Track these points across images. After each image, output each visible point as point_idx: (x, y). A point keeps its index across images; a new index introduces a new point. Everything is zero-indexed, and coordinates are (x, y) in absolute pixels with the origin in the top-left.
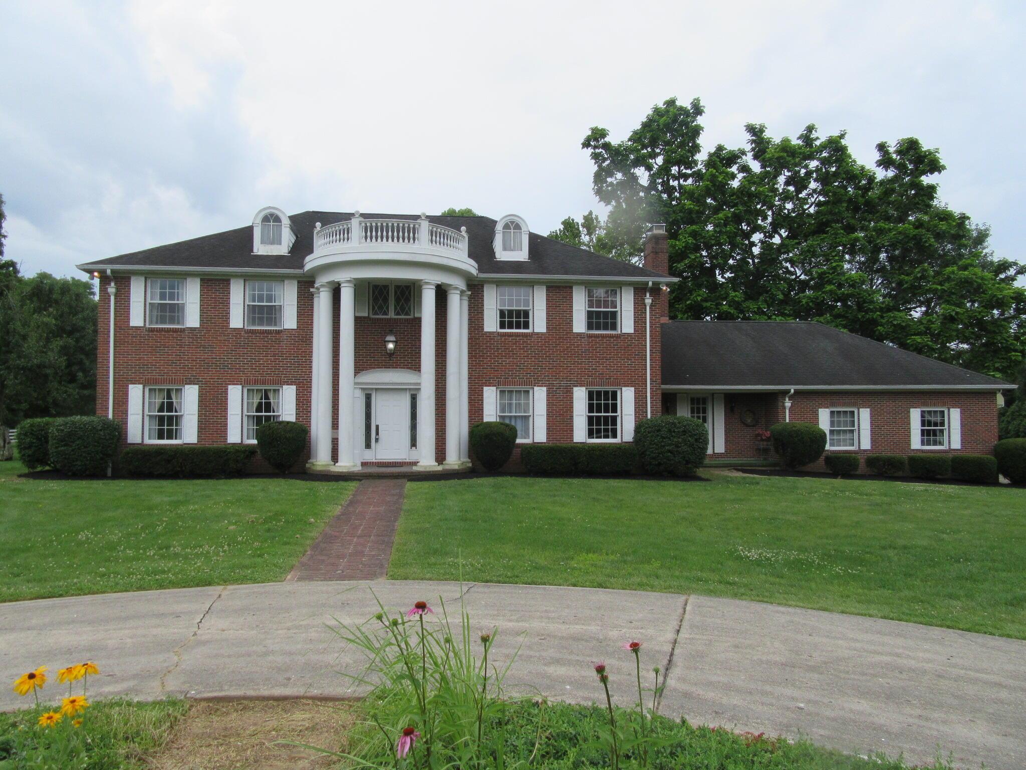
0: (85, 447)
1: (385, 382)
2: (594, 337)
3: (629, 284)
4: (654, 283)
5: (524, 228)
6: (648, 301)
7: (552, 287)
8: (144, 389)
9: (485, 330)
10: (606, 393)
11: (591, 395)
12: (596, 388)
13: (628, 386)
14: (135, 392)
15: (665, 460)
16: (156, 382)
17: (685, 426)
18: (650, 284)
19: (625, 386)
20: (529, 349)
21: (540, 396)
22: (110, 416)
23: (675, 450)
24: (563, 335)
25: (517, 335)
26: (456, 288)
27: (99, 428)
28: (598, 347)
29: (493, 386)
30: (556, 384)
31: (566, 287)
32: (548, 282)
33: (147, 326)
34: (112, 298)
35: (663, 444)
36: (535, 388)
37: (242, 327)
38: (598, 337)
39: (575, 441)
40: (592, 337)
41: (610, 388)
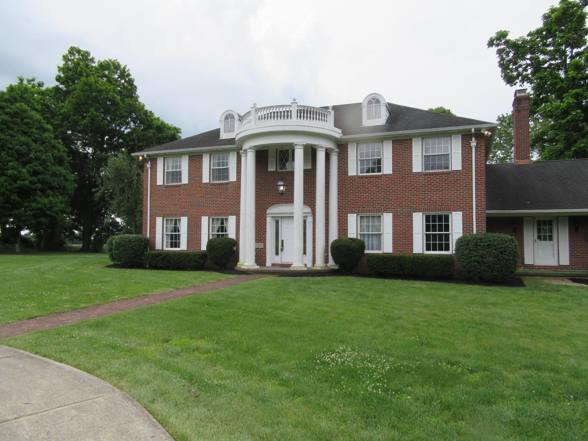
0: (125, 251)
1: (285, 212)
2: (429, 175)
3: (458, 132)
4: (475, 130)
5: (382, 102)
6: (473, 144)
7: (397, 140)
8: (163, 219)
9: (349, 175)
10: (440, 217)
11: (428, 218)
12: (431, 213)
13: (457, 211)
14: (159, 221)
15: (473, 268)
16: (168, 215)
17: (490, 241)
18: (473, 130)
19: (454, 211)
20: (380, 186)
21: (387, 219)
22: (148, 236)
23: (481, 260)
24: (405, 175)
25: (371, 177)
26: (321, 147)
27: (133, 240)
28: (432, 182)
29: (354, 213)
30: (400, 210)
31: (407, 140)
32: (393, 137)
33: (165, 184)
34: (149, 170)
35: (470, 255)
36: (384, 214)
37: (208, 182)
38: (433, 175)
39: (414, 252)
40: (427, 175)
41: (443, 213)
